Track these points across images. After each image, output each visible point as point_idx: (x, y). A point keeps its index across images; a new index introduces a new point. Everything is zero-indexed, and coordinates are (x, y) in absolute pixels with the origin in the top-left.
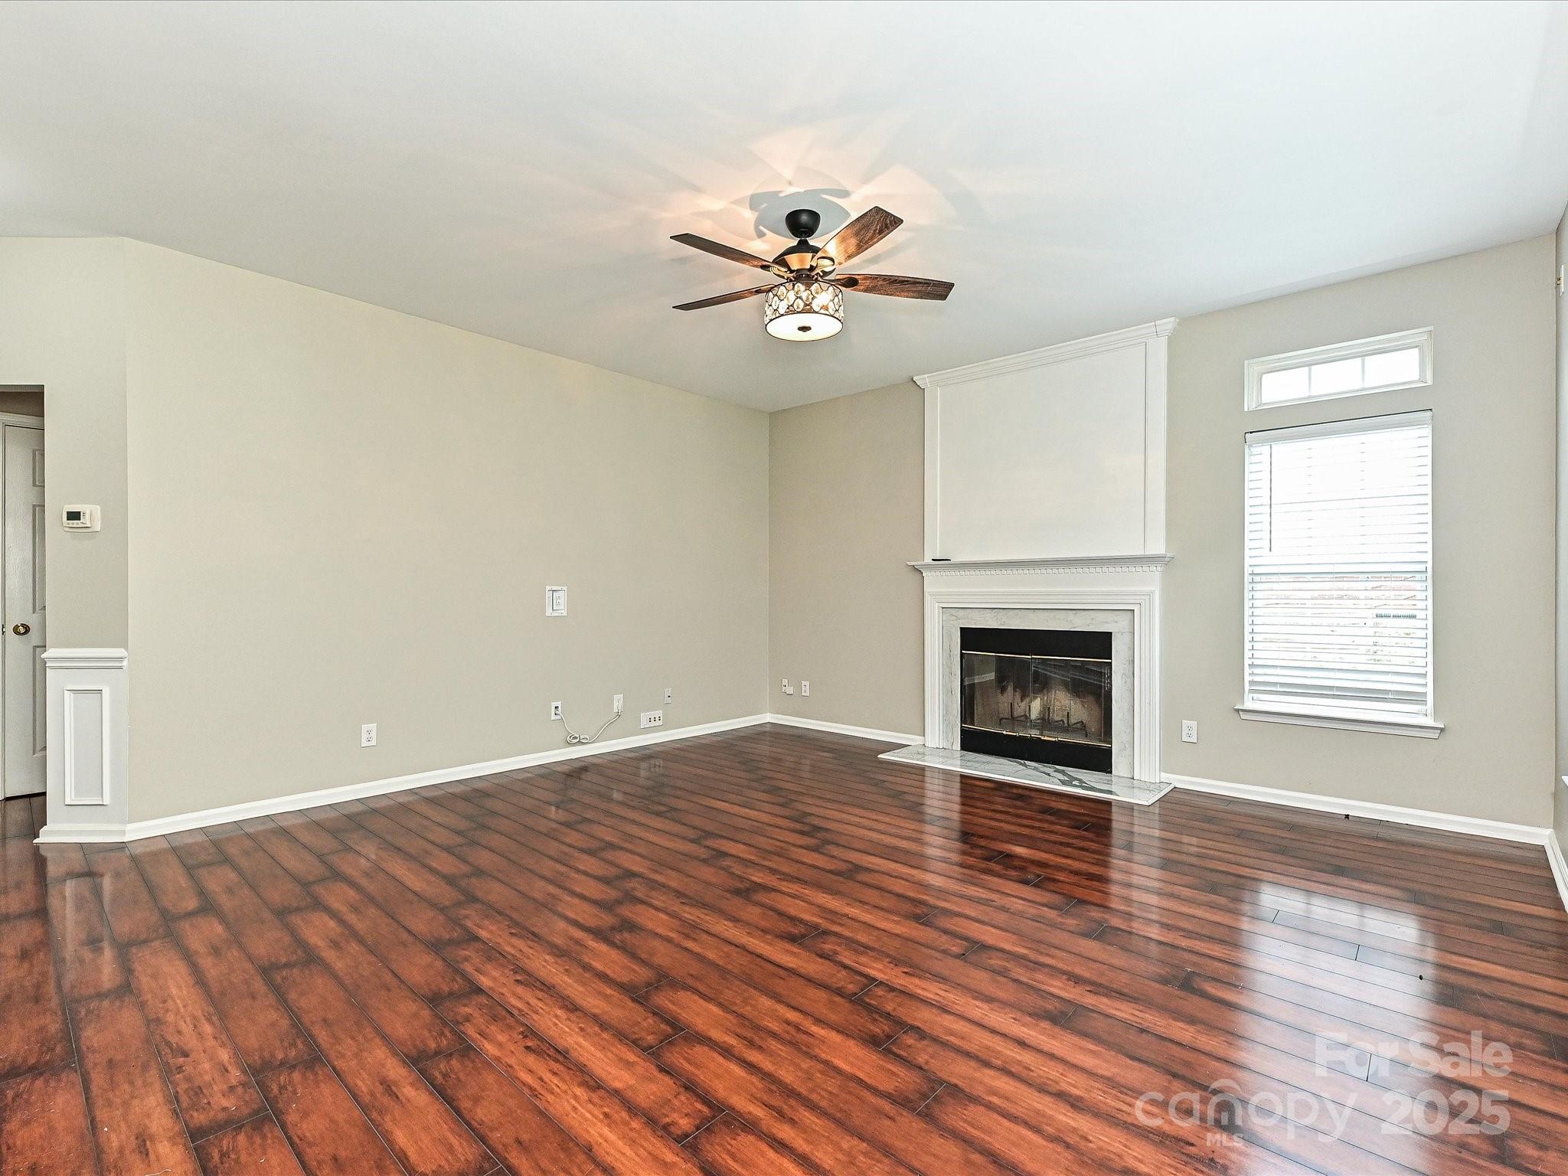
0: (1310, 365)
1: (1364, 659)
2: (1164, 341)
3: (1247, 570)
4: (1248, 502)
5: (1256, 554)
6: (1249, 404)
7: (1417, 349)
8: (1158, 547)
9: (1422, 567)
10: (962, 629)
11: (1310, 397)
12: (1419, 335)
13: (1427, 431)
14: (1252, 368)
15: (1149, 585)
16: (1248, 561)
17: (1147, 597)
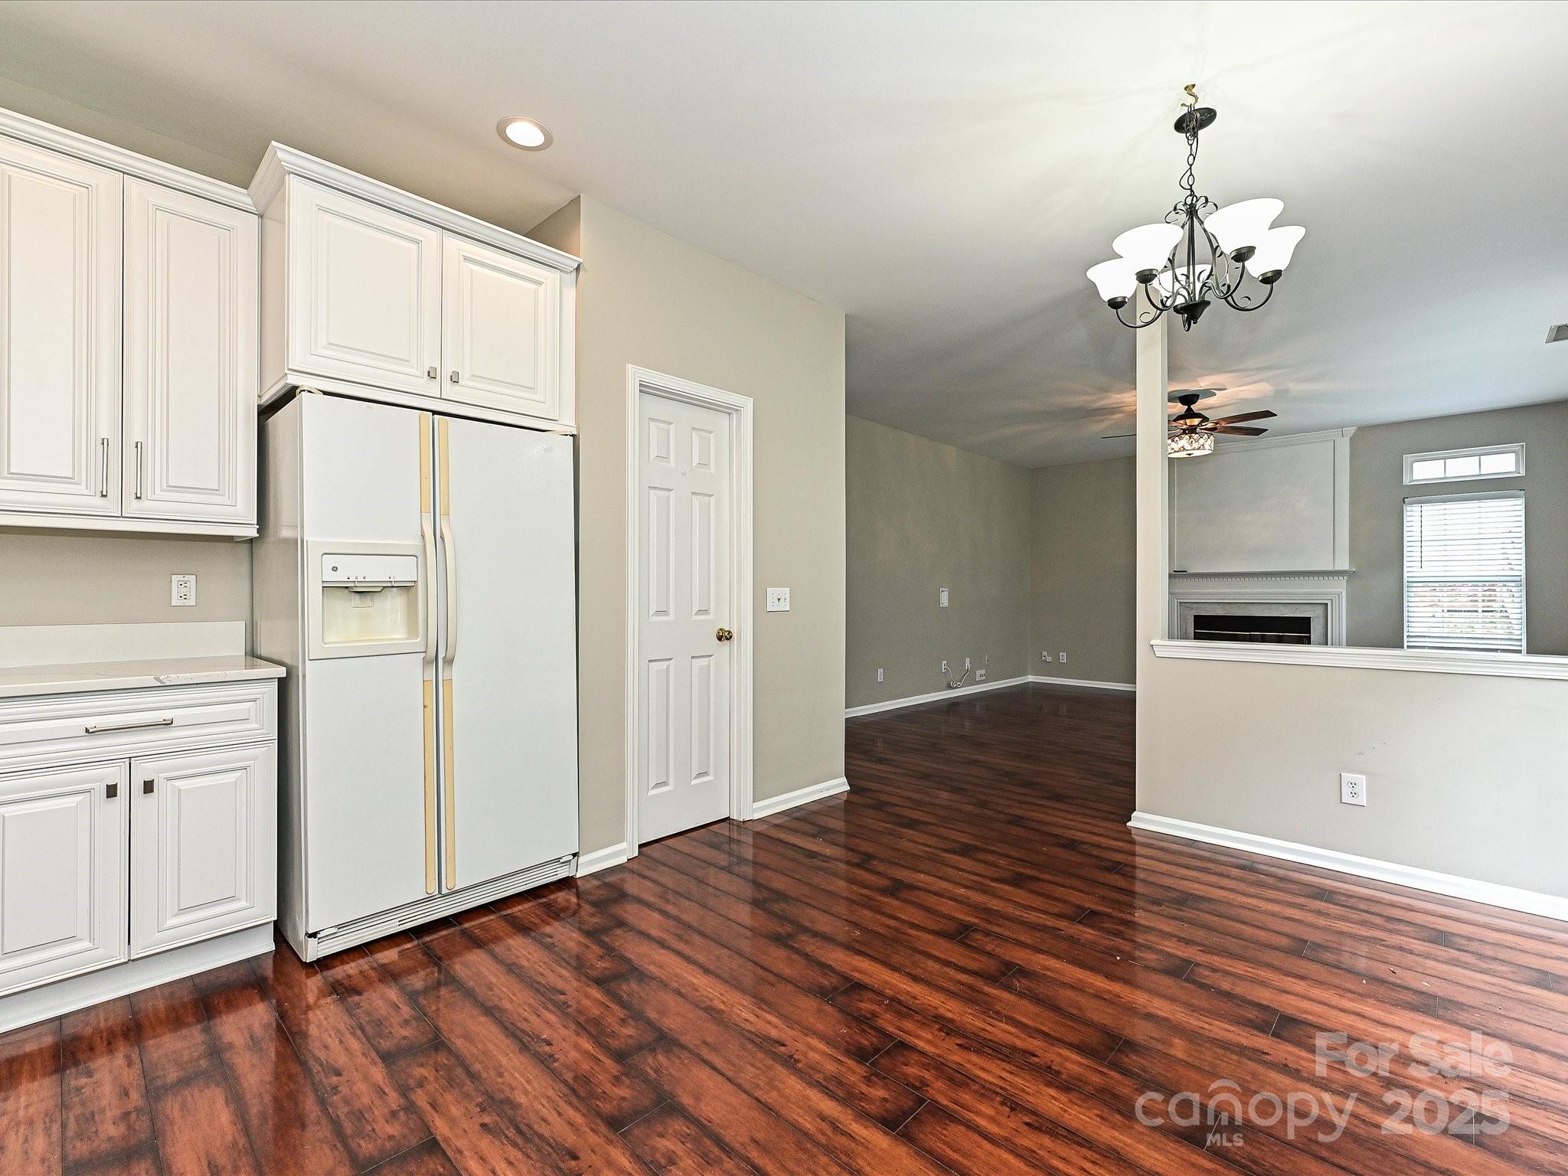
0: (1445, 459)
1: (1502, 631)
2: (1347, 439)
3: (1405, 579)
4: (1406, 539)
5: (1412, 569)
6: (1406, 481)
7: (1514, 454)
8: (1344, 564)
9: (1518, 579)
10: (1195, 616)
11: (1445, 478)
12: (1516, 446)
13: (1521, 502)
14: (1407, 458)
15: (1339, 589)
16: (1406, 574)
17: (1337, 596)
